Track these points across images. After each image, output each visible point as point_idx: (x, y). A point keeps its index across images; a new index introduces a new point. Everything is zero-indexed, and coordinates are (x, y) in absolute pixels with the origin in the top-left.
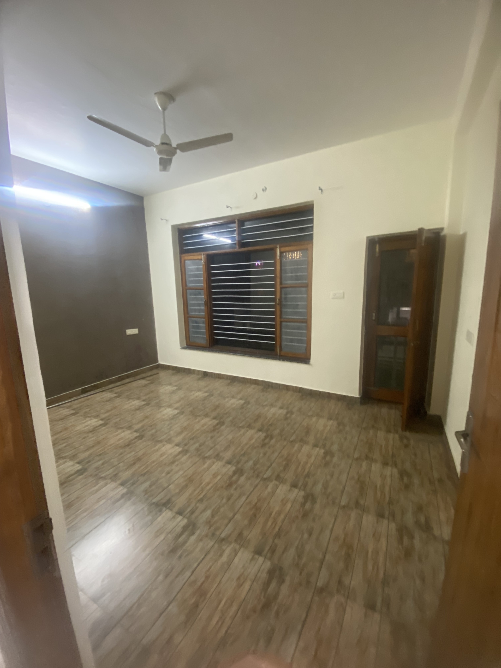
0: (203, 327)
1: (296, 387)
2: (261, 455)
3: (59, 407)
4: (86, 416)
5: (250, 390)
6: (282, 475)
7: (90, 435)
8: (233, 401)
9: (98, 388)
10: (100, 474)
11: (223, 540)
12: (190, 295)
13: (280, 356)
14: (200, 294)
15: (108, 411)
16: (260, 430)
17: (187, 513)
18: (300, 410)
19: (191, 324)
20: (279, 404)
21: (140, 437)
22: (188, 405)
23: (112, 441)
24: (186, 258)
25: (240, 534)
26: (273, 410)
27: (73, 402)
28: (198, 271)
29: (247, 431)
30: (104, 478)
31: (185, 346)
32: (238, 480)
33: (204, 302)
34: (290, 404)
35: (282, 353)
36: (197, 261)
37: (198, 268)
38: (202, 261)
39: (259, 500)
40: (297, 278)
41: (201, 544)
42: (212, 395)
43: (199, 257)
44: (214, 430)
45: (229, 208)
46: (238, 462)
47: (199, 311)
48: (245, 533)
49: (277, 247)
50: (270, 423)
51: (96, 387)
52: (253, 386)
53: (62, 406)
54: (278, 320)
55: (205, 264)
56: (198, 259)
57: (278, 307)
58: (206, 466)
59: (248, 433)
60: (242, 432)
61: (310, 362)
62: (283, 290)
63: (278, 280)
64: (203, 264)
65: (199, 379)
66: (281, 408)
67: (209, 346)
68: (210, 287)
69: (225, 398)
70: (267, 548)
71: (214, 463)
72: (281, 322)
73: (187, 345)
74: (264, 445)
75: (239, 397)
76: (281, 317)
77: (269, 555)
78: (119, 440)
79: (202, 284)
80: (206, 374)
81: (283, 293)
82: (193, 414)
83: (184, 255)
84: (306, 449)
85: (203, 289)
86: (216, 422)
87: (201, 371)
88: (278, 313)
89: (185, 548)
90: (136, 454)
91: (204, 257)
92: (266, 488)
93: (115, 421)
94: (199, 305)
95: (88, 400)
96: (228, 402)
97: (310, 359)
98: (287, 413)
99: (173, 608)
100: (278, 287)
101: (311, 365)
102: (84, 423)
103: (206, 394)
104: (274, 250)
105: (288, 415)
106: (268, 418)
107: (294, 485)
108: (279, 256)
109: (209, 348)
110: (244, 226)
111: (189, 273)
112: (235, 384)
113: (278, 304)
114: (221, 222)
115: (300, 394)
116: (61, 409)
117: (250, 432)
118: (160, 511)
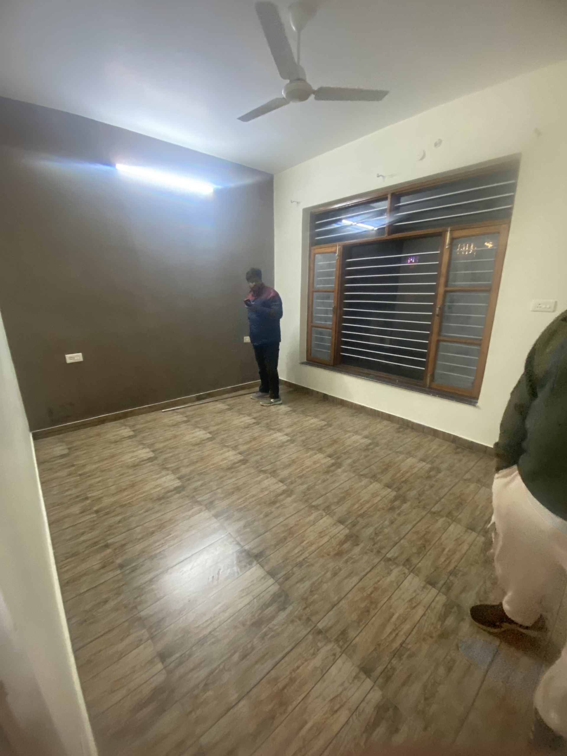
0: (328, 341)
1: (450, 435)
2: (387, 523)
3: (174, 411)
4: (196, 426)
5: (381, 426)
6: (415, 561)
7: (196, 448)
8: (355, 437)
9: (212, 397)
10: (197, 497)
11: (320, 632)
12: (317, 298)
13: (430, 388)
14: (328, 298)
15: (218, 424)
16: (388, 486)
17: (280, 578)
18: (451, 468)
19: (314, 335)
20: (420, 454)
21: (244, 462)
22: (300, 432)
23: (216, 459)
24: (317, 251)
25: (344, 633)
26: (410, 461)
27: (187, 409)
28: (329, 268)
29: (371, 483)
30: (199, 503)
31: (305, 360)
32: (350, 550)
33: (333, 308)
34: (437, 457)
35: (434, 385)
36: (331, 254)
37: (329, 264)
38: (336, 255)
39: (376, 589)
40: (474, 277)
41: (291, 628)
43: (333, 249)
44: (327, 472)
45: (381, 178)
46: (354, 524)
47: (326, 319)
48: (352, 633)
49: (448, 231)
50: (404, 479)
51: (210, 395)
52: (385, 422)
53: (177, 411)
54: (434, 338)
55: (340, 258)
56: (332, 252)
57: (437, 320)
58: (311, 518)
59: (371, 486)
60: (363, 483)
61: (477, 402)
62: (449, 294)
63: (442, 280)
64: (337, 258)
65: (317, 403)
66: (423, 460)
68: (342, 289)
69: (346, 432)
70: (380, 669)
71: (322, 517)
72: (438, 341)
73: (307, 359)
74: (392, 509)
75: (366, 433)
76: (439, 334)
77: (380, 680)
78: (223, 460)
79: (333, 285)
80: (325, 397)
81: (448, 299)
82: (306, 446)
83: (314, 247)
84: (455, 530)
85: (333, 292)
86: (331, 461)
87: (321, 393)
88: (436, 329)
89: (270, 625)
90: (236, 482)
91: (339, 249)
92: (389, 573)
93: (222, 436)
94: (326, 312)
95: (201, 408)
96: (349, 437)
97: (477, 398)
98: (431, 469)
99: (243, 707)
100: (441, 290)
101: (478, 407)
102: (193, 433)
104: (441, 235)
105: (432, 473)
106: (402, 471)
107: (431, 582)
108: (449, 244)
110: (399, 203)
111: (318, 271)
112: (362, 415)
113: (438, 315)
114: (367, 200)
115: (453, 445)
116: (176, 414)
117: (375, 486)
118: (250, 563)
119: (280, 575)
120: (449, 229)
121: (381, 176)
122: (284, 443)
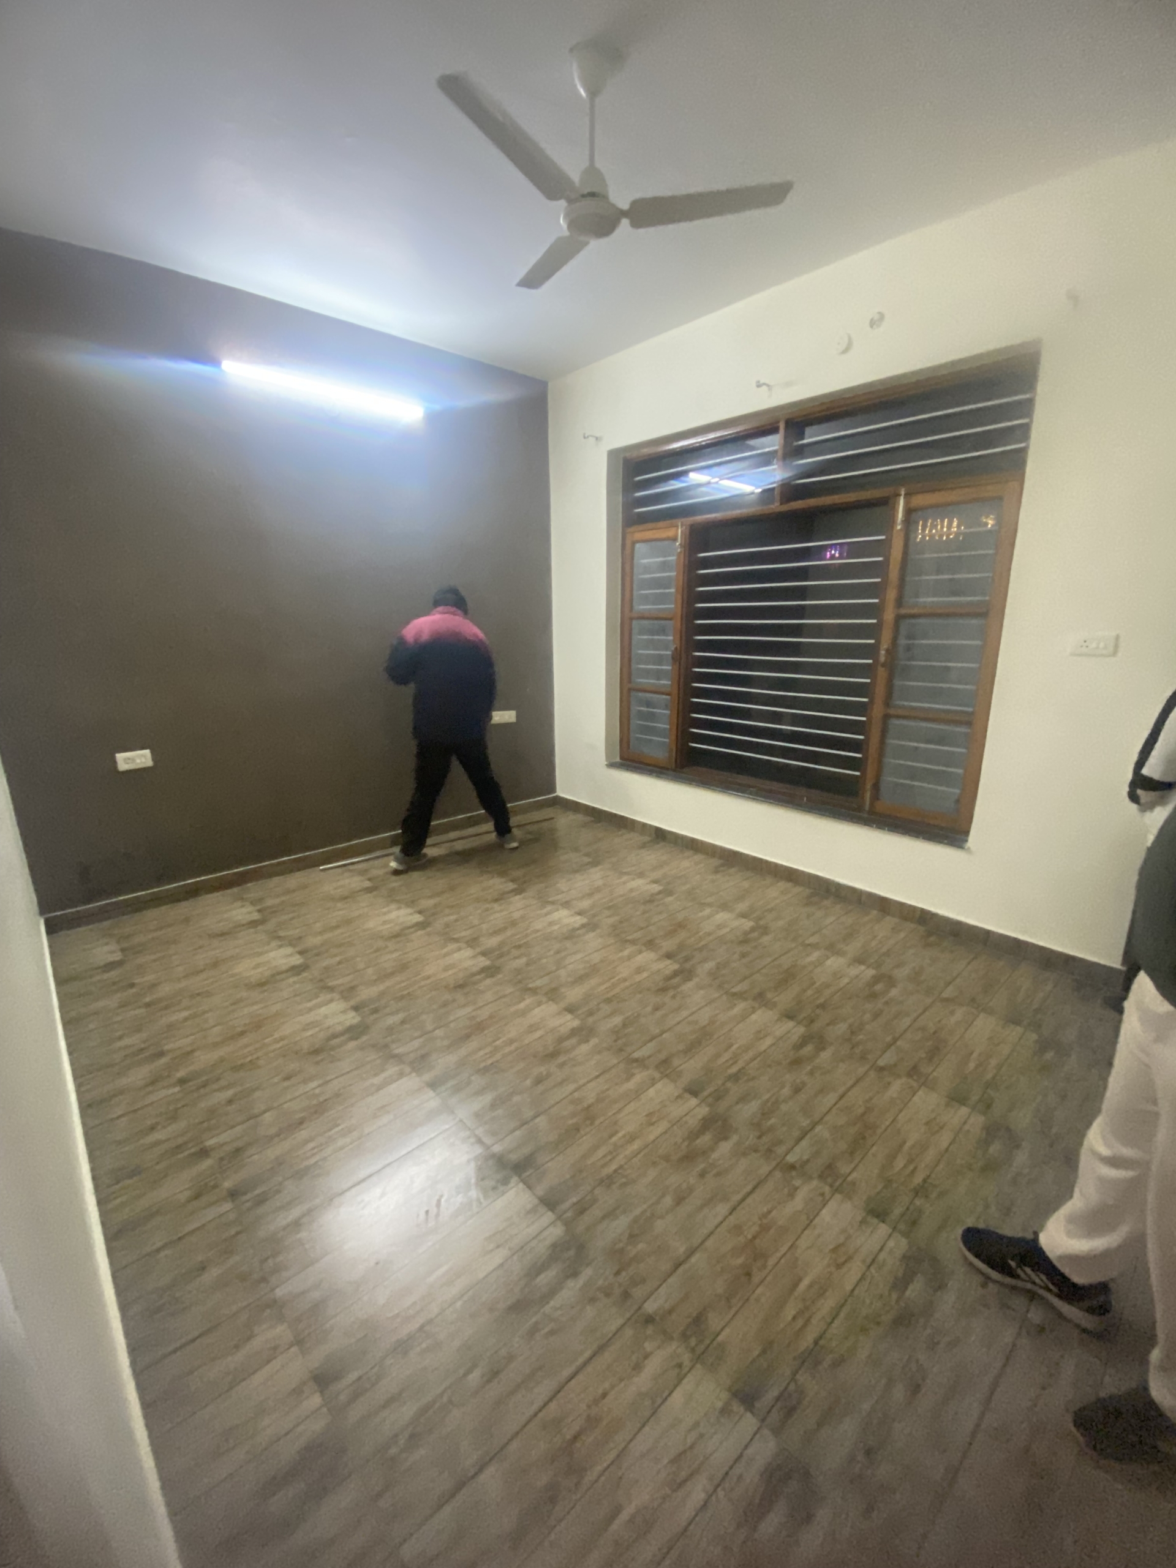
0: (664, 719)
2: (786, 1091)
3: (344, 868)
4: (391, 898)
5: (774, 893)
6: (844, 1168)
7: (391, 945)
8: (722, 916)
10: (394, 1046)
11: (649, 1320)
12: (640, 633)
13: (872, 812)
14: (663, 631)
16: (789, 1016)
17: (567, 1211)
18: (916, 977)
19: (635, 708)
20: (853, 948)
21: (490, 971)
22: (609, 908)
23: (433, 968)
24: (638, 536)
25: (698, 1320)
26: (834, 963)
27: (371, 863)
28: (664, 571)
29: (754, 1010)
30: (399, 1058)
31: (618, 759)
32: (711, 1149)
33: (672, 651)
34: (887, 954)
35: (880, 807)
36: (666, 543)
37: (664, 563)
38: (677, 544)
39: (764, 1229)
40: (956, 589)
41: (590, 1313)
42: (670, 893)
43: (670, 533)
44: (663, 990)
45: (764, 388)
46: (719, 1096)
47: (658, 675)
48: (714, 1321)
49: (900, 495)
50: (821, 1000)
52: (782, 885)
53: (351, 867)
54: (878, 711)
55: (685, 551)
56: (668, 539)
57: (882, 673)
58: (631, 1085)
59: (754, 1017)
60: (737, 1011)
61: (967, 841)
62: (905, 623)
63: (891, 595)
64: (679, 550)
65: (643, 846)
66: (859, 960)
67: (674, 766)
68: (691, 614)
69: (703, 905)
70: (773, 1392)
71: (653, 1082)
72: (886, 717)
73: (621, 758)
74: (796, 1063)
75: (742, 907)
76: (887, 703)
77: (775, 1416)
78: (446, 969)
79: (672, 606)
80: (660, 836)
81: (903, 630)
82: (620, 935)
83: (631, 530)
84: (926, 1101)
85: (671, 619)
86: (671, 966)
87: (651, 826)
88: (880, 691)
89: (547, 1309)
90: (474, 1014)
91: (682, 532)
92: (791, 1195)
93: (446, 919)
94: (659, 660)
96: (709, 917)
97: (967, 833)
98: (876, 980)
99: (491, 1481)
100: (889, 615)
101: (969, 850)
102: (384, 914)
103: (656, 888)
104: (886, 503)
105: (879, 987)
106: (818, 984)
107: (877, 1212)
108: (902, 521)
109: (674, 771)
110: (803, 439)
111: (641, 576)
112: (733, 870)
113: (883, 665)
114: (737, 433)
115: (922, 929)
116: (346, 874)
117: (761, 1017)
118: (505, 1182)
119: (566, 1205)
120: (903, 492)
121: (764, 384)
122: (574, 930)
